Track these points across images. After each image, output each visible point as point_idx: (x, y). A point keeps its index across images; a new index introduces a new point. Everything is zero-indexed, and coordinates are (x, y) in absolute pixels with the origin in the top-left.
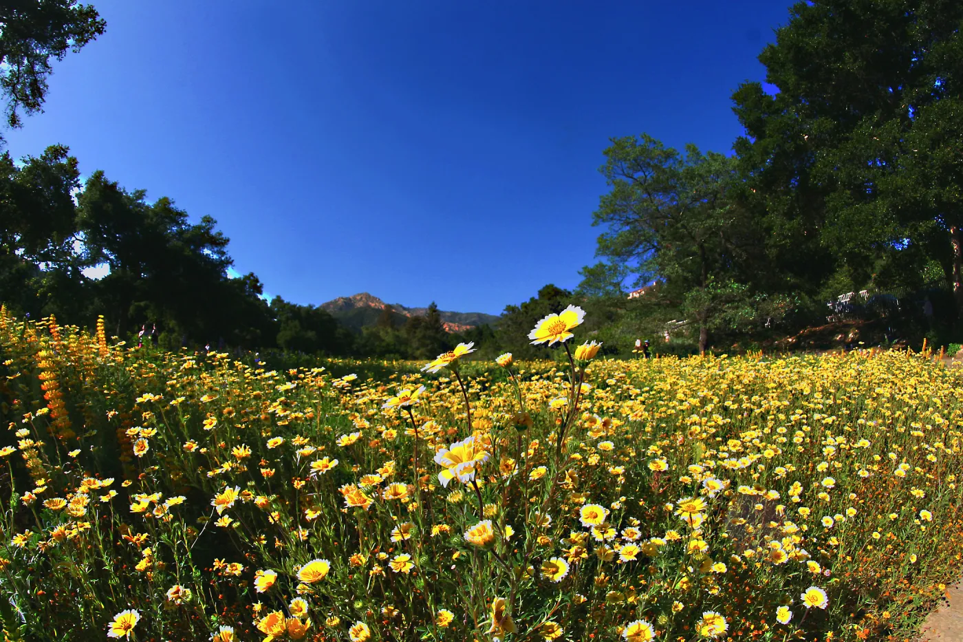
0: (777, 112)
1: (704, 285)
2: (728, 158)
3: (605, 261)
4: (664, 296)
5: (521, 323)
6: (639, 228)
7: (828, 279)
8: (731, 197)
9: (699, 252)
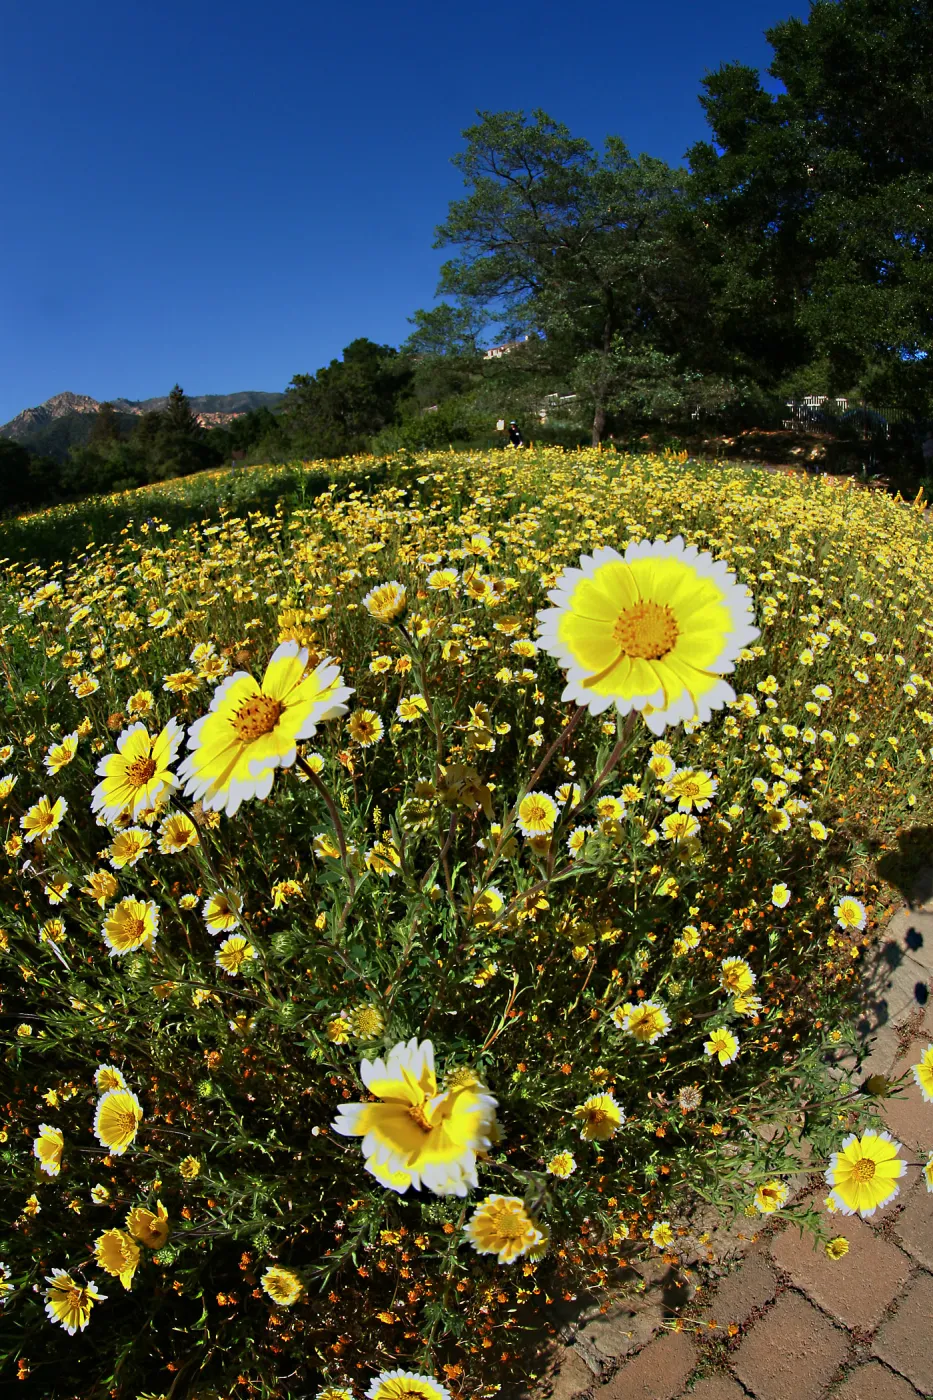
0: (773, 121)
1: (606, 347)
2: (673, 169)
3: (454, 302)
4: (541, 359)
5: (318, 400)
6: (511, 255)
7: (794, 371)
8: (668, 228)
9: (604, 300)
